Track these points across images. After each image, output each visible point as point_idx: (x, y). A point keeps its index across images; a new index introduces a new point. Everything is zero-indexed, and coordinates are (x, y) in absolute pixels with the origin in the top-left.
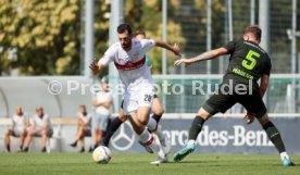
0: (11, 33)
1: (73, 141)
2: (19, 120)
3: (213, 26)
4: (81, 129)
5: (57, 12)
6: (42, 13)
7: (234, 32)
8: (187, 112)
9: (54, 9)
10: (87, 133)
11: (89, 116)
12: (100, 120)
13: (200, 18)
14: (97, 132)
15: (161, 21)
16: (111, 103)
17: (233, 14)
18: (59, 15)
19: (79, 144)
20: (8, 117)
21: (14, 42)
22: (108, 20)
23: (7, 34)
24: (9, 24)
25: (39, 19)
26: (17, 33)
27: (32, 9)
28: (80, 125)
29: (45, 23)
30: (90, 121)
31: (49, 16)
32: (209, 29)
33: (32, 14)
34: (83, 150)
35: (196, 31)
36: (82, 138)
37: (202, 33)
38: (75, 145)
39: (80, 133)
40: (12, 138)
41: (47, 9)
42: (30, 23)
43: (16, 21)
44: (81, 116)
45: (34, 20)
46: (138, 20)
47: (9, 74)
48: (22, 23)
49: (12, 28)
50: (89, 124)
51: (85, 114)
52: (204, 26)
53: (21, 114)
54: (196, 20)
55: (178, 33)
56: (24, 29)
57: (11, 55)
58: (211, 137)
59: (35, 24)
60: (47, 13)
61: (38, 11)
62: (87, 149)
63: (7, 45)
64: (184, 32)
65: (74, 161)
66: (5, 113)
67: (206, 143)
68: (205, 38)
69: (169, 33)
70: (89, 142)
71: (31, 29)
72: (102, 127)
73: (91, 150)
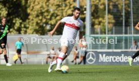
0: (48, 19)
1: (72, 60)
3: (125, 16)
4: (75, 55)
5: (65, 11)
6: (60, 11)
7: (133, 18)
8: (115, 49)
9: (64, 9)
10: (77, 57)
11: (78, 50)
12: (82, 52)
13: (121, 13)
14: (81, 57)
15: (105, 14)
16: (87, 46)
17: (133, 11)
18: (66, 12)
19: (75, 61)
20: (47, 51)
21: (50, 22)
22: (85, 14)
23: (47, 19)
24: (48, 16)
25: (59, 14)
26: (51, 19)
27: (56, 10)
28: (74, 54)
29: (61, 15)
30: (79, 52)
31: (62, 13)
32: (124, 17)
33: (56, 12)
34: (76, 64)
35: (119, 18)
36: (75, 59)
37: (121, 19)
38: (73, 62)
39: (75, 57)
41: (62, 10)
42: (55, 15)
43: (50, 14)
44: (75, 50)
45: (57, 14)
46: (97, 13)
47: (47, 34)
48: (52, 15)
49: (49, 17)
50: (78, 54)
51: (77, 50)
52: (122, 16)
53: (53, 50)
54: (119, 14)
55: (112, 19)
56: (53, 18)
57: (48, 27)
58: (125, 59)
59: (57, 15)
61: (58, 11)
62: (77, 63)
63: (47, 23)
64: (115, 18)
65: (73, 68)
66: (46, 49)
67: (123, 61)
68: (122, 21)
69: (109, 19)
70: (78, 60)
71: (56, 17)
72: (83, 55)
73: (79, 64)
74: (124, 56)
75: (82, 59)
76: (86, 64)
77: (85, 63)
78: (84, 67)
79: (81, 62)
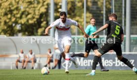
0: (18, 18)
2: (22, 55)
3: (106, 14)
4: (49, 59)
5: (38, 8)
6: (32, 9)
9: (37, 7)
10: (51, 61)
11: (52, 53)
12: (57, 55)
13: (100, 11)
14: (56, 60)
15: (83, 12)
17: (115, 9)
18: (39, 10)
20: (17, 54)
21: (19, 22)
22: (60, 12)
23: (16, 18)
24: (17, 14)
25: (30, 12)
26: (21, 18)
27: (27, 7)
28: (48, 57)
29: (33, 13)
30: (53, 55)
31: (34, 10)
32: (104, 16)
33: (27, 9)
35: (99, 16)
36: (49, 63)
37: (101, 17)
38: (46, 66)
39: (48, 61)
40: (19, 63)
41: (34, 7)
42: (27, 13)
43: (20, 12)
44: (49, 53)
45: (28, 12)
46: (73, 12)
47: (17, 35)
48: (23, 13)
49: (19, 16)
50: (52, 57)
51: (50, 53)
52: (102, 15)
53: (22, 53)
54: (98, 12)
56: (24, 16)
57: (18, 27)
58: (105, 63)
59: (29, 14)
60: (34, 9)
61: (30, 8)
63: (16, 23)
66: (16, 52)
68: (103, 20)
69: (87, 17)
71: (27, 16)
72: (58, 58)
73: (53, 68)
74: (105, 60)
75: (57, 63)
76: (61, 69)
77: (60, 67)
78: (58, 73)
79: (55, 67)
